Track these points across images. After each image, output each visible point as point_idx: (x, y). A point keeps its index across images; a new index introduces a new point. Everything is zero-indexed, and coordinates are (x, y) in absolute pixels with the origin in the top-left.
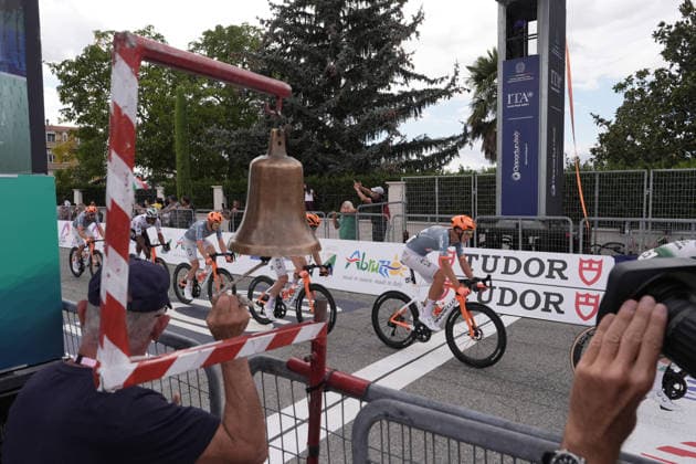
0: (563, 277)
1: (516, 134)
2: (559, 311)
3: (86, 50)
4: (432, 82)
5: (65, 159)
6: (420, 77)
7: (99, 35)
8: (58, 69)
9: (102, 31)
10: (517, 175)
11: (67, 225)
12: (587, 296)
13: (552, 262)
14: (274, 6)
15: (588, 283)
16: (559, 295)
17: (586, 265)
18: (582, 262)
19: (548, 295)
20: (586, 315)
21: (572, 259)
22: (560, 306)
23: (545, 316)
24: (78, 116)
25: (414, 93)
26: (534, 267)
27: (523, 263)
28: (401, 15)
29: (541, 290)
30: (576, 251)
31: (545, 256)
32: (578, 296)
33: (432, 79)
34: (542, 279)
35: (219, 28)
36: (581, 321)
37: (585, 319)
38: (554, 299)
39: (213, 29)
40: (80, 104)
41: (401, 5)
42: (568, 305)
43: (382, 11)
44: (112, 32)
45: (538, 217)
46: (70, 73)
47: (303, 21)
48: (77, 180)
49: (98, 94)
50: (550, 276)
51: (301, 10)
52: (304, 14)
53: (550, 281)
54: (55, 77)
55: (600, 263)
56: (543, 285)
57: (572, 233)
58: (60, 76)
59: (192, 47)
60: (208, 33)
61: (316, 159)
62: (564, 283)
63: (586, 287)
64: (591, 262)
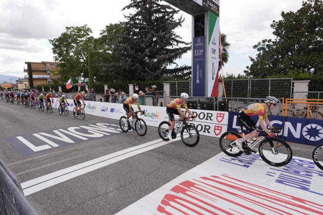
0: (211, 120)
1: (198, 66)
2: (209, 132)
3: (62, 35)
4: (187, 44)
5: (56, 74)
6: (183, 42)
7: (67, 28)
8: (53, 41)
9: (69, 27)
10: (198, 81)
11: (58, 100)
12: (218, 127)
13: (208, 114)
14: (126, 17)
15: (219, 122)
16: (209, 126)
17: (219, 115)
18: (218, 114)
19: (205, 126)
20: (217, 133)
21: (214, 113)
22: (209, 130)
23: (204, 134)
24: (60, 59)
25: (180, 48)
26: (202, 116)
27: (198, 114)
28: (173, 18)
29: (203, 124)
30: (216, 110)
31: (206, 112)
32: (215, 126)
33: (187, 43)
34: (204, 120)
35: (111, 25)
36: (215, 136)
37: (217, 135)
38: (207, 128)
39: (109, 25)
40: (60, 54)
41: (173, 15)
42: (211, 130)
43: (166, 17)
44: (72, 27)
45: (205, 97)
46: (56, 43)
47: (138, 22)
48: (61, 83)
49: (67, 51)
50: (207, 119)
51: (137, 17)
52: (138, 19)
53: (207, 121)
54: (51, 44)
55: (224, 114)
56: (204, 122)
57: (215, 103)
58: (53, 44)
59: (102, 32)
60: (107, 27)
61: (141, 75)
62: (211, 122)
63: (218, 123)
64: (221, 114)
